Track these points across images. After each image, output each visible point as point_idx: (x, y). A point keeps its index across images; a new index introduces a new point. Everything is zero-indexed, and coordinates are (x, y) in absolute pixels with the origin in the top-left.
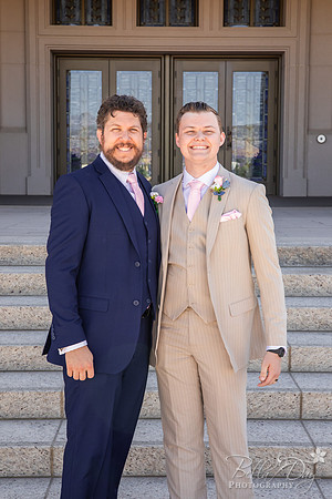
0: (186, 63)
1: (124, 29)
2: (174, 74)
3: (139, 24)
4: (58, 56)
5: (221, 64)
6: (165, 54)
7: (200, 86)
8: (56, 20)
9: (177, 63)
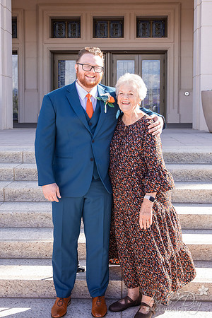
0: (118, 56)
1: (86, 39)
2: (112, 62)
4: (54, 53)
5: (136, 56)
7: (126, 67)
9: (114, 56)
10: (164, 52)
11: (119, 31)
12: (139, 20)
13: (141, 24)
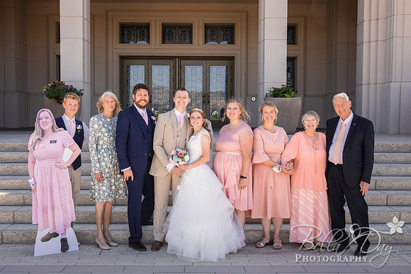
0: (186, 61)
1: (155, 45)
2: (180, 67)
3: (163, 43)
4: (122, 58)
5: (204, 62)
6: (176, 57)
7: (194, 73)
8: (122, 41)
9: (182, 61)
10: (232, 59)
11: (188, 37)
12: (207, 27)
13: (209, 30)
